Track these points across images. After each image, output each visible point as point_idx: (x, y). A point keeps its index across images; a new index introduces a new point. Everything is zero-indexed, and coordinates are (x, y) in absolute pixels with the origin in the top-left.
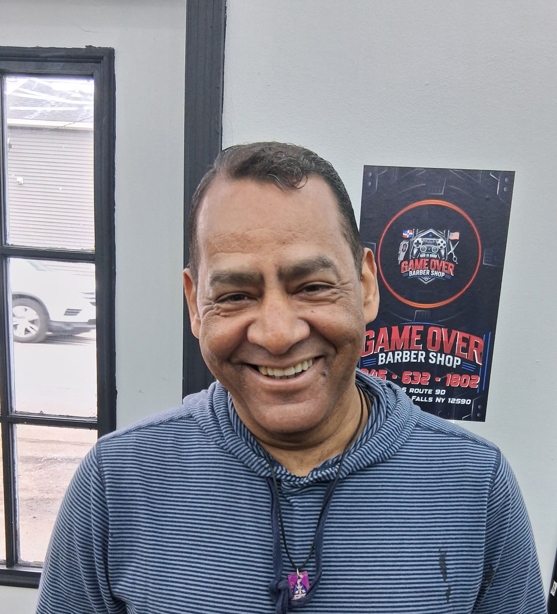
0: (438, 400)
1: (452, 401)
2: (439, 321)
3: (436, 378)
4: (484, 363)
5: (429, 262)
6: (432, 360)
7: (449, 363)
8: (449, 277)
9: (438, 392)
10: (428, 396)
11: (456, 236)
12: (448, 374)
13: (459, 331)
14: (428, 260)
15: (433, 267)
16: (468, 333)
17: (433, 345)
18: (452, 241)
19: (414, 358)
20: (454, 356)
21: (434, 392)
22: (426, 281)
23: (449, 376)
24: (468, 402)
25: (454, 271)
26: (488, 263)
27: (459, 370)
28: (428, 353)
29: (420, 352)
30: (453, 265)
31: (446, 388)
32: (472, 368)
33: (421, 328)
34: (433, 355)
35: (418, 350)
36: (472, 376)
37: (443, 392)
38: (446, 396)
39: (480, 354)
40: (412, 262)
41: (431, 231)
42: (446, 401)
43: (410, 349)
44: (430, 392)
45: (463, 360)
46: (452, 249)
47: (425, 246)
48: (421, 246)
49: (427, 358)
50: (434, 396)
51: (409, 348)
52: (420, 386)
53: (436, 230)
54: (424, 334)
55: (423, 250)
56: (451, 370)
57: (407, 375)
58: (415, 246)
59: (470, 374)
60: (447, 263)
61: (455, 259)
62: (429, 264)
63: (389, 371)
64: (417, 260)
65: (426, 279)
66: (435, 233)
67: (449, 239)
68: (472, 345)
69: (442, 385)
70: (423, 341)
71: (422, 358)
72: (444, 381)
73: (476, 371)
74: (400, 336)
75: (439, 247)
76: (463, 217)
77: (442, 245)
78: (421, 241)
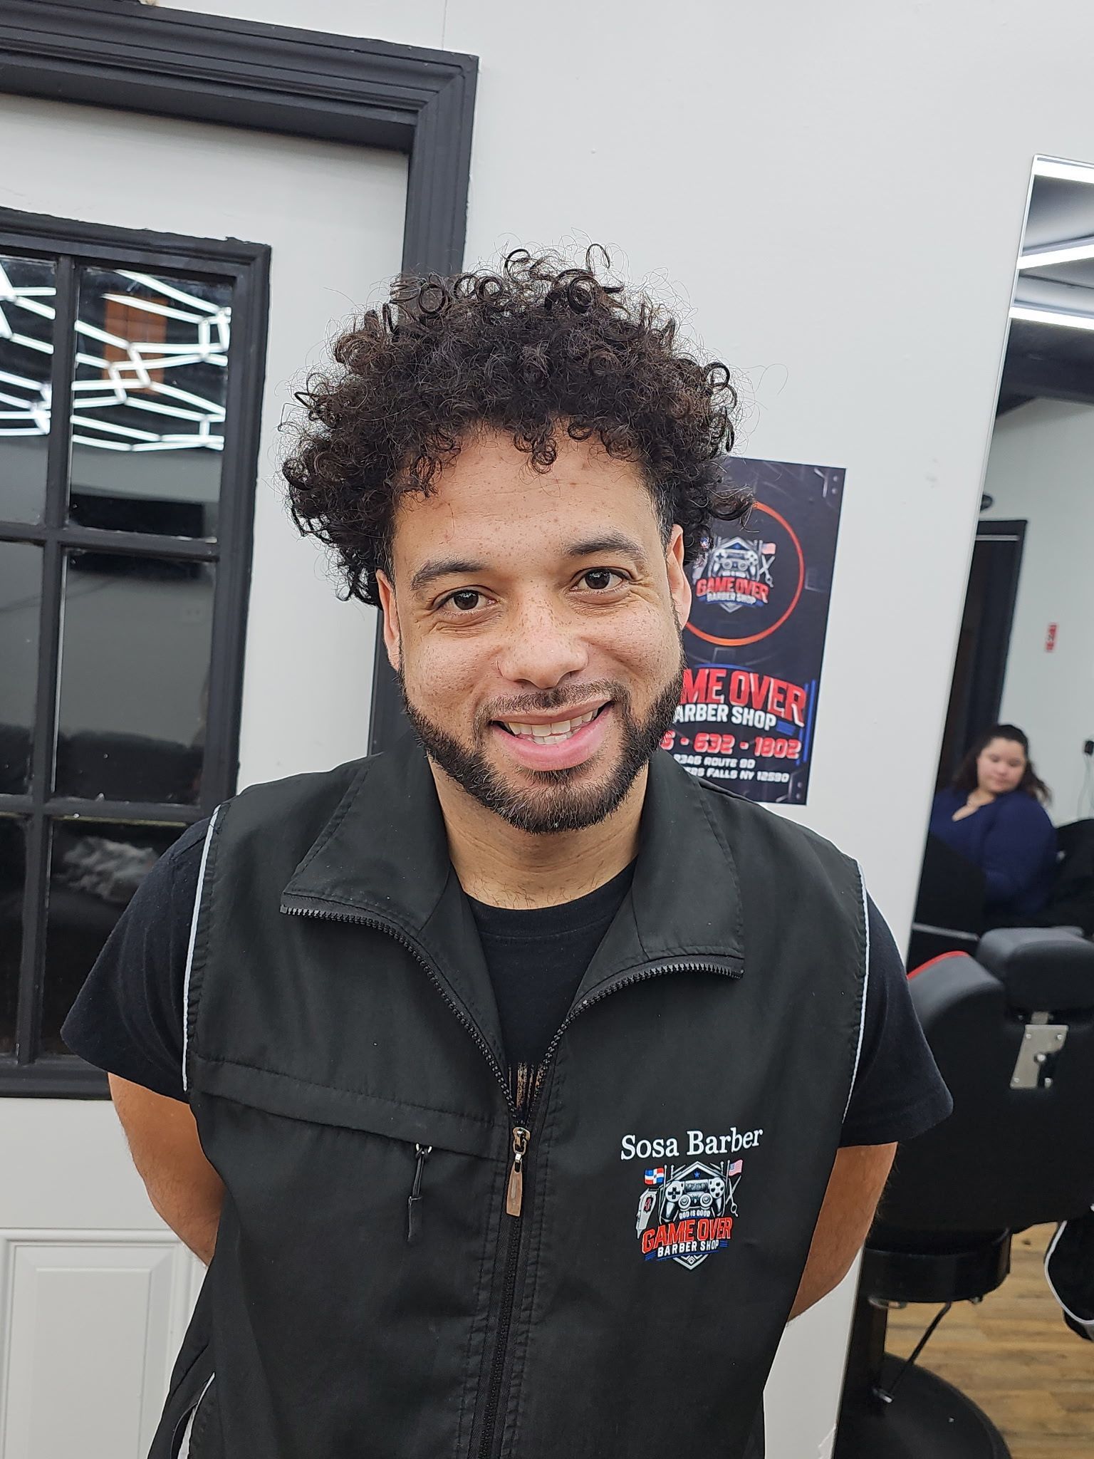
0: (744, 775)
1: (763, 776)
2: (748, 664)
3: (742, 743)
4: (805, 723)
5: (734, 583)
6: (737, 718)
7: (759, 722)
8: (760, 604)
9: (744, 763)
10: (730, 769)
11: (770, 548)
12: (758, 738)
13: (774, 678)
14: (733, 579)
15: (740, 589)
16: (785, 681)
17: (739, 697)
18: (766, 555)
19: (713, 715)
20: (766, 712)
21: (738, 764)
22: (731, 608)
23: (760, 741)
24: (784, 778)
25: (768, 597)
26: (812, 586)
27: (773, 734)
28: (731, 708)
29: (721, 707)
30: (766, 588)
31: (755, 758)
32: (789, 730)
33: (722, 674)
34: (738, 712)
35: (718, 704)
36: (790, 741)
37: (751, 763)
38: (755, 770)
39: (800, 711)
40: (711, 583)
41: (738, 540)
42: (755, 776)
43: (707, 702)
44: (733, 763)
45: (778, 718)
46: (766, 566)
47: (730, 561)
48: (724, 561)
49: (730, 715)
50: (739, 769)
51: (706, 699)
52: (720, 755)
53: (744, 539)
54: (726, 682)
55: (727, 565)
56: (761, 732)
57: (703, 738)
58: (717, 559)
59: (788, 738)
60: (759, 585)
61: (769, 580)
62: (735, 584)
63: (678, 733)
64: (718, 579)
65: (729, 604)
66: (744, 544)
67: (762, 554)
68: (790, 697)
69: (749, 754)
70: (725, 691)
71: (722, 715)
72: (753, 747)
73: (795, 734)
74: (694, 682)
75: (747, 563)
76: (781, 525)
77: (752, 560)
78: (724, 555)
